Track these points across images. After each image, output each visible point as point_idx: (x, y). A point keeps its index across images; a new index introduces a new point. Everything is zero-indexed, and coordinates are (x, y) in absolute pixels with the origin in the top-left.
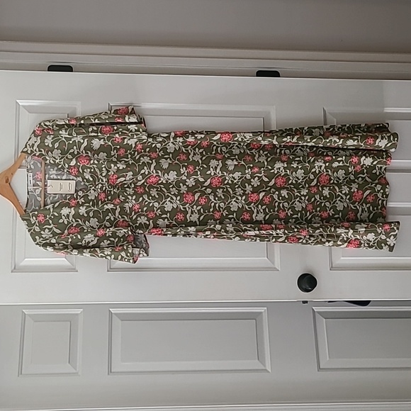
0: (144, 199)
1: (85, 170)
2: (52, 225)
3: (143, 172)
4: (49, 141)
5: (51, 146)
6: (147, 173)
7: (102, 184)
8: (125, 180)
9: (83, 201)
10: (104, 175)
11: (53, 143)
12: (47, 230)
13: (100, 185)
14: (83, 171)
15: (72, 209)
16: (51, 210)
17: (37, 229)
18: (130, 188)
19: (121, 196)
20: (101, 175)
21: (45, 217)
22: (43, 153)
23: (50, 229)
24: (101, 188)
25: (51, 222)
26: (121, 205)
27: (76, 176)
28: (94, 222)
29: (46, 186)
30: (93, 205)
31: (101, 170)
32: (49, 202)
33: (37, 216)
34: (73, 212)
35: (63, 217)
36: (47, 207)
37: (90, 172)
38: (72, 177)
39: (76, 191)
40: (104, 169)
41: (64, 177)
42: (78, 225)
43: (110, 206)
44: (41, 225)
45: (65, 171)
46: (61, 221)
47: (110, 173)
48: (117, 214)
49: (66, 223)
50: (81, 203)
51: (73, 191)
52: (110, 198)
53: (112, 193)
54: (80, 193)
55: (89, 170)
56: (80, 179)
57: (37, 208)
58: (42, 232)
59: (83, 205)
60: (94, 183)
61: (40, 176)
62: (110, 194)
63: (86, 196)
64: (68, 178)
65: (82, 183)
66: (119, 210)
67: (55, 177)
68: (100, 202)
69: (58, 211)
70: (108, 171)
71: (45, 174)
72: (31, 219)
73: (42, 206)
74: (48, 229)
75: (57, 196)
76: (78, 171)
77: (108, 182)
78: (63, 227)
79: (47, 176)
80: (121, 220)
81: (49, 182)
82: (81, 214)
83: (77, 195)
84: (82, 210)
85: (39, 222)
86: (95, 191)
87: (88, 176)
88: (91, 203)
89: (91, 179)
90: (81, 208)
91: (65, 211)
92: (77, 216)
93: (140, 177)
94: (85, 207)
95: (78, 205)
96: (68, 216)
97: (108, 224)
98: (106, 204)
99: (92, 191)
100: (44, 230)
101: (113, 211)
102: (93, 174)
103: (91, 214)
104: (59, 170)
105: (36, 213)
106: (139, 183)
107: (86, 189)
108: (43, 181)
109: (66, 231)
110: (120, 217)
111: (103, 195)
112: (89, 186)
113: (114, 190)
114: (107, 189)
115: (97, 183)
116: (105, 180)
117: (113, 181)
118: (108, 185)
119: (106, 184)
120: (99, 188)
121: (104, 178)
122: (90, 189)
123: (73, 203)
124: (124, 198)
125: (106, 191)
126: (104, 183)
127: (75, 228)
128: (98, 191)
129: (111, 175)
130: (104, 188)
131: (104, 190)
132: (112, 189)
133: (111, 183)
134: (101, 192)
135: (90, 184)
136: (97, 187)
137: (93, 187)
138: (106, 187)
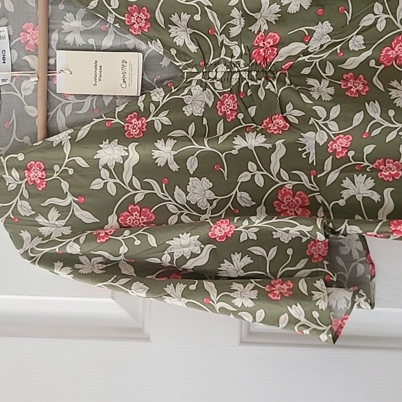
0: (368, 118)
1: (175, 18)
2: (70, 198)
3: (367, 21)
6: (381, 26)
8: (305, 53)
9: (167, 121)
10: (235, 32)
12: (54, 214)
13: (222, 69)
14: (168, 22)
15: (132, 146)
16: (67, 150)
17: (25, 208)
18: (320, 79)
19: (289, 107)
20: (226, 32)
21: (49, 170)
23: (64, 211)
24: (226, 79)
25: (65, 186)
26: (291, 137)
27: (146, 38)
28: (200, 190)
29: (50, 69)
30: (199, 136)
31: (225, 17)
32: (61, 120)
33: (22, 168)
34: (134, 157)
36: (55, 139)
37: (191, 24)
38: (131, 41)
39: (146, 88)
40: (235, 13)
41: (108, 42)
43: (254, 141)
44: (37, 195)
45: (111, 19)
46: (97, 185)
47: (254, 28)
48: (275, 166)
49: (112, 190)
50: (158, 128)
51: (134, 89)
52: (252, 111)
53: (261, 94)
54: (158, 95)
55: (186, 17)
56: (156, 47)
57: (27, 140)
58: (40, 219)
59: (165, 134)
60: (202, 62)
61: (34, 35)
62: (254, 99)
63: (175, 106)
64: (118, 44)
65: (165, 62)
66: (281, 151)
67: (80, 41)
68: (220, 126)
69: (88, 153)
70: (250, 20)
71: (49, 31)
72: (7, 176)
73: (41, 133)
74: (58, 207)
75: (88, 101)
76: (152, 21)
77: (248, 55)
78: (101, 205)
79: (55, 36)
80: (289, 186)
81: (62, 58)
82: (161, 163)
83: (148, 101)
84: (164, 152)
85: (31, 186)
86: (205, 86)
87: (181, 37)
88: (192, 128)
89: (193, 48)
90: (160, 144)
91: (110, 153)
92: (146, 169)
93: (356, 42)
94: (171, 143)
96: (119, 169)
97: (244, 198)
98: (242, 133)
99: (196, 89)
100: (45, 212)
101: (263, 156)
102: (200, 31)
103: (192, 164)
104: (91, 16)
105: (21, 157)
106: (352, 63)
107: (176, 82)
108: (41, 51)
110: (284, 175)
111: (230, 102)
112: (187, 72)
113: (269, 86)
114: (245, 82)
115: (211, 62)
116: (237, 51)
117: (263, 54)
118: (248, 68)
119: (242, 66)
120: (219, 76)
121: (236, 42)
122: (188, 80)
123: (135, 129)
124: (299, 113)
125: (240, 86)
126: (234, 60)
127: (139, 209)
128: (215, 89)
129: (260, 34)
130: (236, 76)
131: (233, 84)
132: (259, 82)
133: (258, 62)
134: (225, 92)
135: (188, 66)
136: (212, 75)
137: (198, 73)
138: (240, 75)
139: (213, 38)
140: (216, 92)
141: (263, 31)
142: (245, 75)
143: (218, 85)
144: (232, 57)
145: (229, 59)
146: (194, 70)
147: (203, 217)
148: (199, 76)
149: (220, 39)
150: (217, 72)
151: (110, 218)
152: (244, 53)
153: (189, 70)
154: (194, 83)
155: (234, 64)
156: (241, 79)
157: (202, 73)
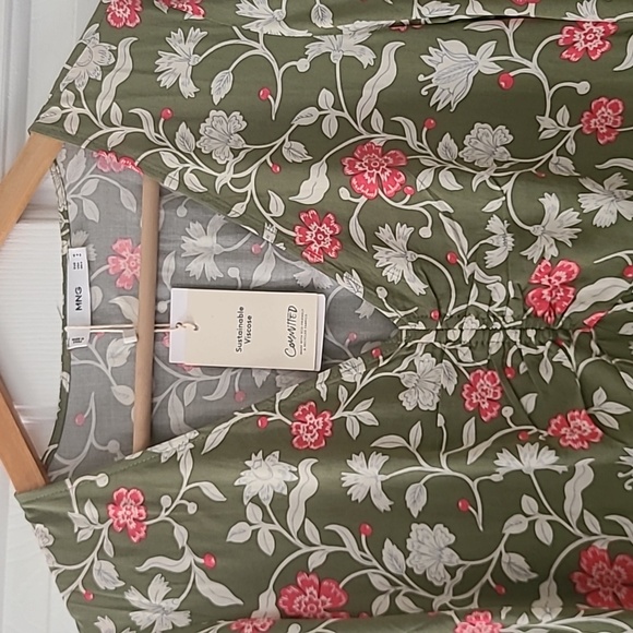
1: (384, 233)
2: (189, 559)
4: (177, 65)
5: (188, 89)
7: (485, 318)
8: (628, 297)
9: (369, 419)
10: (495, 258)
11: (202, 75)
12: (158, 587)
13: (471, 324)
14: (374, 241)
15: (306, 465)
16: (186, 469)
17: (106, 575)
19: (599, 396)
20: (478, 258)
21: (152, 504)
22: (148, 130)
23: (177, 582)
24: (479, 344)
25: (181, 534)
26: (606, 456)
27: (334, 268)
28: (431, 548)
29: (160, 320)
30: (429, 449)
31: (476, 231)
32: (175, 413)
33: (104, 500)
34: (307, 480)
35: (253, 513)
36: (165, 449)
37: (414, 244)
38: (305, 274)
39: (331, 357)
40: (495, 225)
41: (262, 274)
42: (339, 563)
43: (534, 459)
44: (128, 552)
45: (269, 235)
46: (238, 534)
47: (533, 253)
48: (573, 505)
49: (267, 545)
50: (354, 430)
51: (310, 359)
52: (529, 402)
53: (546, 373)
54: (354, 371)
55: (404, 231)
56: (351, 284)
57: (113, 446)
58: (133, 597)
59: (364, 444)
60: (435, 311)
61: (132, 261)
62: (532, 381)
63: (385, 392)
64: (282, 277)
65: (366, 309)
67: (213, 271)
68: (469, 430)
69: (224, 475)
70: (524, 239)
71: (159, 254)
72: (75, 515)
73: (139, 437)
74: (166, 575)
75: (225, 379)
76: (344, 238)
77: (520, 300)
78: (247, 572)
79: (169, 263)
80: (602, 544)
81: (181, 302)
82: (358, 494)
83: (335, 382)
84: (364, 477)
85: (120, 533)
86: (440, 356)
87: (397, 267)
88: (416, 433)
89: (418, 287)
90: (357, 462)
91: (263, 476)
92: (330, 507)
94: (378, 460)
95: (338, 447)
96: (280, 505)
97: (516, 566)
98: (511, 443)
99: (424, 361)
100: (142, 583)
101: (551, 487)
102: (431, 256)
103: (416, 499)
104: (234, 228)
105: (102, 480)
108: (145, 288)
109: (267, 602)
110: (592, 522)
111: (488, 386)
112: (407, 330)
113: (560, 356)
114: (514, 348)
115: (452, 311)
116: (499, 292)
117: (549, 299)
118: (520, 323)
119: (509, 319)
120: (466, 338)
121: (499, 278)
122: (409, 345)
123: (311, 432)
124: (619, 409)
125: (505, 357)
126: (494, 309)
127: (317, 582)
128: (460, 361)
129: (543, 264)
130: (497, 338)
131: (493, 351)
132: (541, 349)
133: (540, 313)
134: (479, 367)
135: (409, 318)
136: (452, 335)
137: (427, 331)
138: (506, 336)
139: (456, 269)
140: (461, 366)
141: (548, 258)
142: (514, 336)
143: (465, 354)
144: (491, 303)
145: (486, 308)
146: (421, 326)
147: (438, 601)
148: (430, 338)
149: (468, 271)
150: (462, 330)
151: (263, 598)
152: (512, 296)
153: (411, 326)
154: (419, 350)
155: (494, 316)
156: (508, 343)
157: (434, 333)
